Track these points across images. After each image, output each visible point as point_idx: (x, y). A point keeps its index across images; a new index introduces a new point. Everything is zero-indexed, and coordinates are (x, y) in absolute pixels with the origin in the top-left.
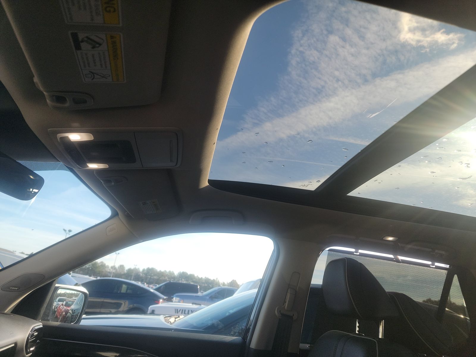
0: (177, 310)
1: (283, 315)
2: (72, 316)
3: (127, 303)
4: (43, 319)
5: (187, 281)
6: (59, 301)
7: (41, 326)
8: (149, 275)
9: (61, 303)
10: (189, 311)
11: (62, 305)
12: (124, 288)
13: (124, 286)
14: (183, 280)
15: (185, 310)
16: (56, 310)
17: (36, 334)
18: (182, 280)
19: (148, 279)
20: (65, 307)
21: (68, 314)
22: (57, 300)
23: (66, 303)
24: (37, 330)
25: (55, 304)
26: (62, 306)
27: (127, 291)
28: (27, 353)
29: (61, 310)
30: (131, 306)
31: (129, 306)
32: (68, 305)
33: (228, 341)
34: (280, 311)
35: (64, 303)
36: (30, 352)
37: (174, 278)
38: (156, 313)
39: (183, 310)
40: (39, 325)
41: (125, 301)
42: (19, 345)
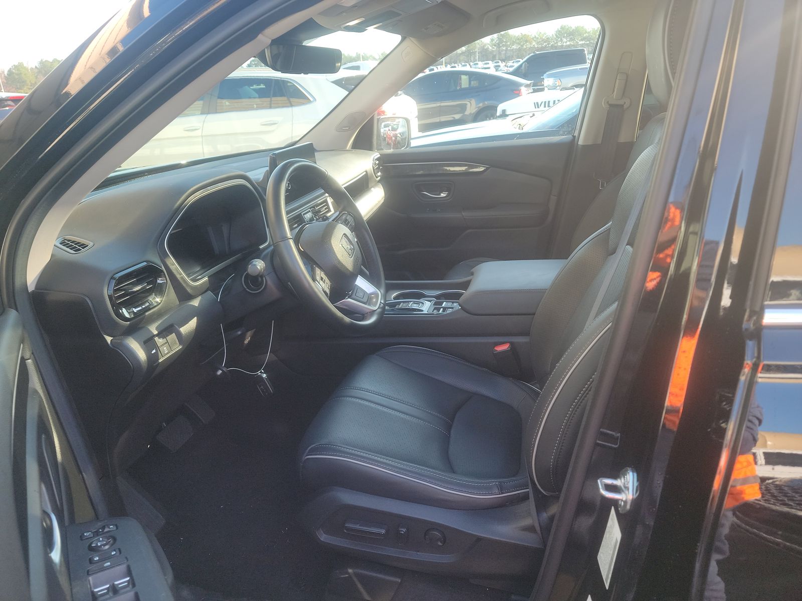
0: (537, 103)
1: (611, 105)
2: (402, 139)
3: (473, 101)
4: (378, 150)
5: (571, 40)
6: (385, 126)
7: (379, 156)
8: (503, 46)
9: (387, 129)
10: (554, 101)
11: (389, 130)
12: (465, 81)
13: (464, 77)
14: (565, 40)
15: (549, 102)
16: (385, 136)
17: (377, 162)
18: (561, 40)
19: (504, 52)
20: (393, 132)
21: (398, 138)
22: (383, 126)
23: (392, 128)
24: (377, 159)
25: (382, 130)
26: (389, 132)
27: (470, 83)
28: (377, 178)
29: (390, 135)
30: (481, 105)
31: (478, 106)
32: (394, 129)
33: (555, 141)
34: (608, 102)
35: (390, 128)
36: (379, 176)
37: (547, 40)
38: (507, 113)
39: (545, 102)
40: (377, 155)
41: (471, 100)
42: (368, 172)
